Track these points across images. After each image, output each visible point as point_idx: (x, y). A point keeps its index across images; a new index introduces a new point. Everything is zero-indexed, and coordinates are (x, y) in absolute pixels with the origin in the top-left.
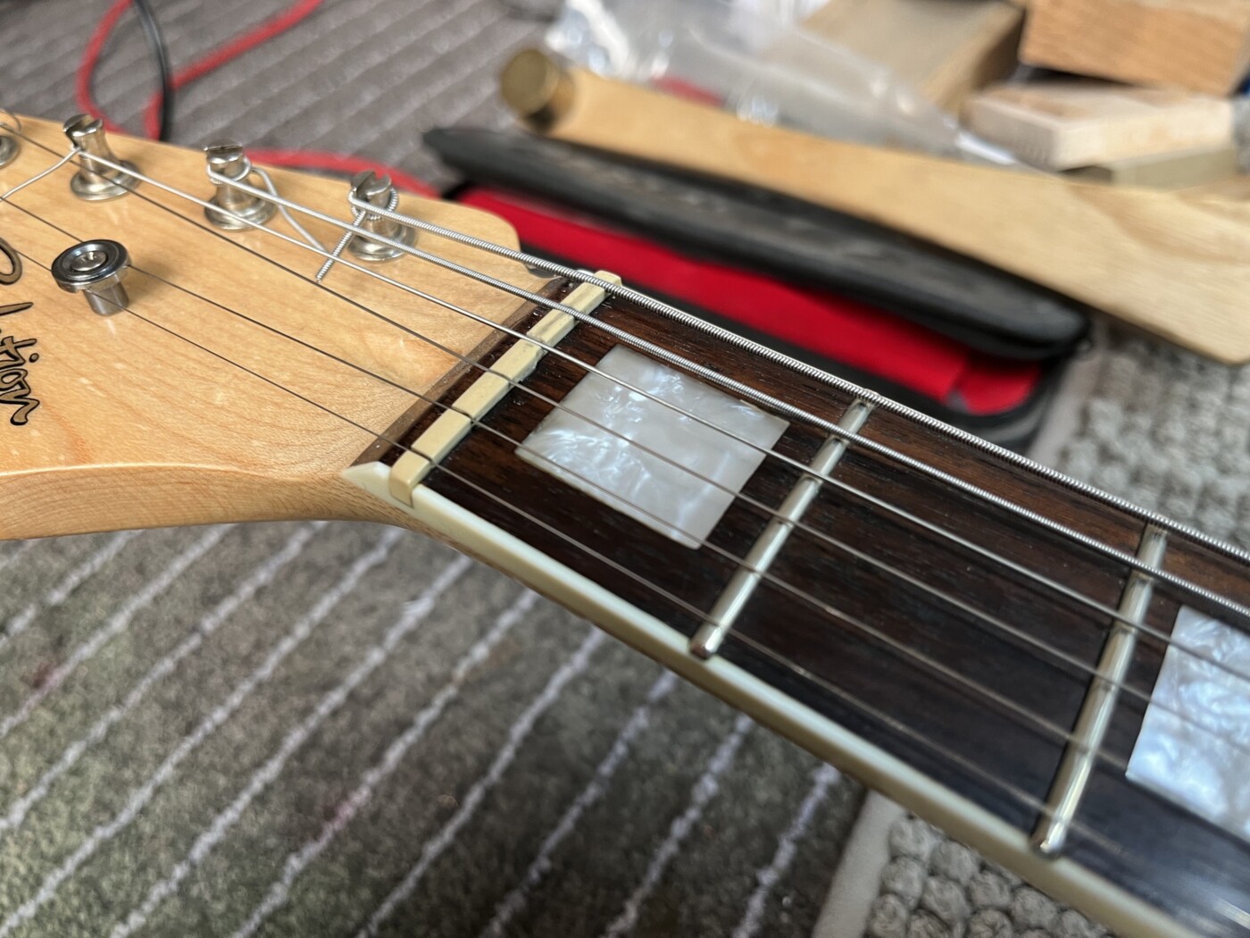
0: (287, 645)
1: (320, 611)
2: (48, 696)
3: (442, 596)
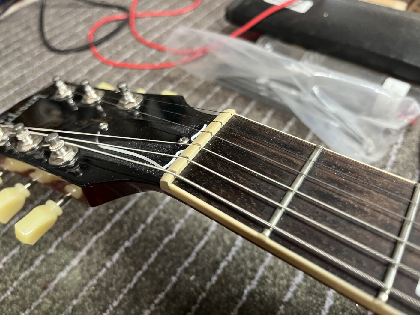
0: (140, 273)
1: (151, 260)
2: (48, 294)
3: (198, 254)
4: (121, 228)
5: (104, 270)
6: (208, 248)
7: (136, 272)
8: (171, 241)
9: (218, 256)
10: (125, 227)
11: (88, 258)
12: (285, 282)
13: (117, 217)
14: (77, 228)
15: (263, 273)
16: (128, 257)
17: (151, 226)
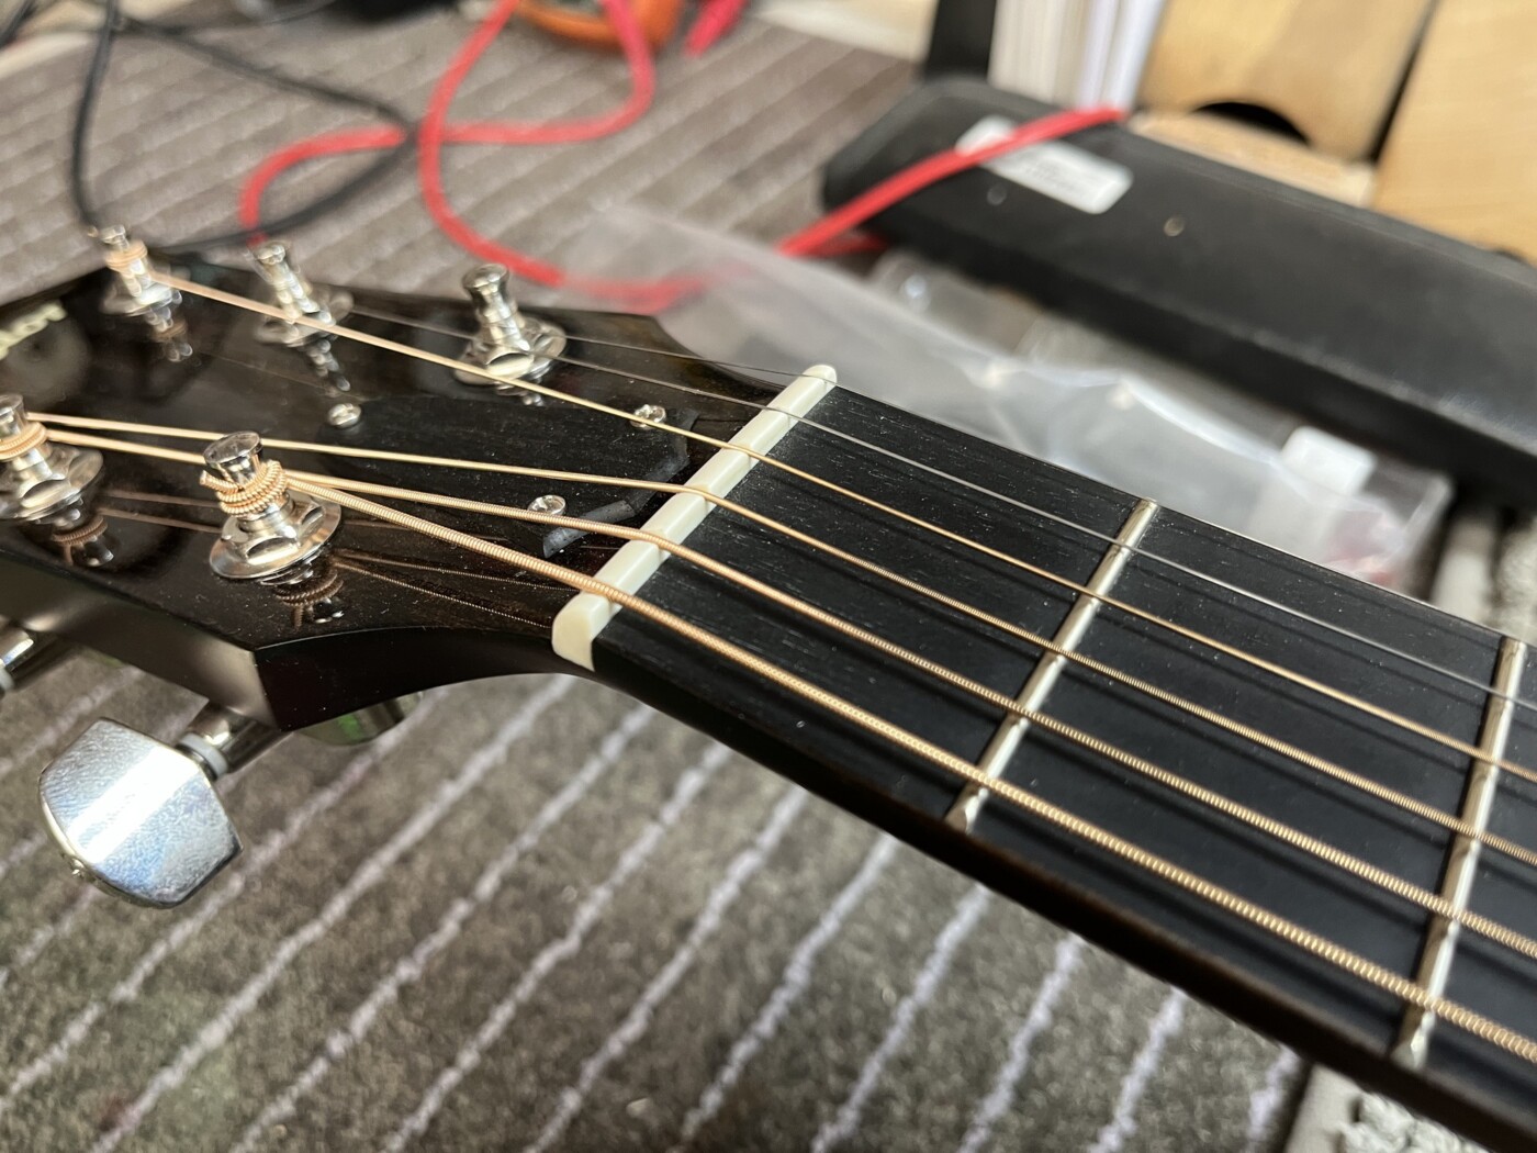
2: (118, 1147)
4: (384, 910)
5: (320, 1067)
6: (691, 990)
7: (435, 1074)
8: (562, 964)
9: (728, 1019)
10: (400, 911)
11: (261, 1019)
12: (949, 1114)
13: (370, 874)
14: (222, 910)
15: (879, 1079)
16: (408, 1018)
17: (492, 909)
